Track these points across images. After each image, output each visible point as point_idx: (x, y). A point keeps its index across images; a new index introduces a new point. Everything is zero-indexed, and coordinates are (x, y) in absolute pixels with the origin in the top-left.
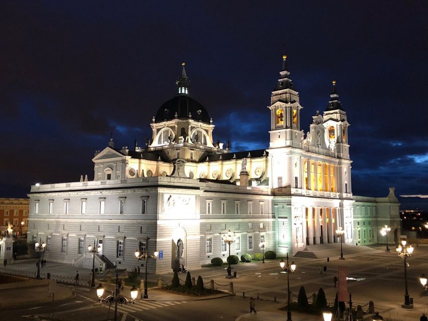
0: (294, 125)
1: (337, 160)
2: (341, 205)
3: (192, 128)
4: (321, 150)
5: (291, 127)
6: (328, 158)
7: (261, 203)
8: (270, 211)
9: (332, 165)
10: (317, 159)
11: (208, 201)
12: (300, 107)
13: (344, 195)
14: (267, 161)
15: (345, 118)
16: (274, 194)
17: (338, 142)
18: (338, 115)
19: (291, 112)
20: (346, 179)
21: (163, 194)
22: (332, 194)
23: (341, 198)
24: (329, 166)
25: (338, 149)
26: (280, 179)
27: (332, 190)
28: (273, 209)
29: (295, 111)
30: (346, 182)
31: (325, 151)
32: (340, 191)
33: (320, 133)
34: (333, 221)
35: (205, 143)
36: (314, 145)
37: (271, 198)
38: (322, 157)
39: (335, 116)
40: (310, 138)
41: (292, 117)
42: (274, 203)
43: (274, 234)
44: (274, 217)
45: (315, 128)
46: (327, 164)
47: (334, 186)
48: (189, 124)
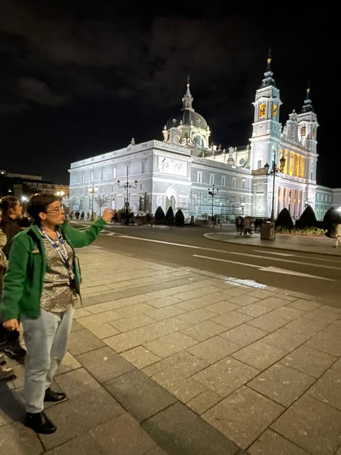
0: (274, 118)
1: (306, 153)
2: (307, 189)
3: (193, 133)
4: (294, 143)
5: (272, 118)
6: (299, 150)
7: (243, 180)
8: (250, 188)
9: (303, 157)
10: (290, 149)
11: (199, 172)
12: (280, 103)
13: (310, 181)
14: (249, 153)
15: (316, 119)
16: (253, 174)
17: (308, 138)
18: (310, 116)
19: (272, 106)
20: (313, 169)
21: (158, 156)
22: (300, 179)
23: (307, 183)
24: (300, 157)
25: (308, 144)
26: (260, 162)
27: (300, 177)
28: (252, 185)
29: (275, 107)
30: (312, 171)
31: (297, 144)
32: (307, 177)
33: (294, 128)
34: (299, 201)
35: (203, 146)
36: (289, 138)
37: (251, 177)
38: (294, 148)
39: (307, 118)
40: (286, 132)
41: (272, 111)
42: (254, 181)
43: (252, 206)
44: (253, 192)
45: (291, 123)
46: (298, 155)
47: (302, 174)
48: (190, 129)
